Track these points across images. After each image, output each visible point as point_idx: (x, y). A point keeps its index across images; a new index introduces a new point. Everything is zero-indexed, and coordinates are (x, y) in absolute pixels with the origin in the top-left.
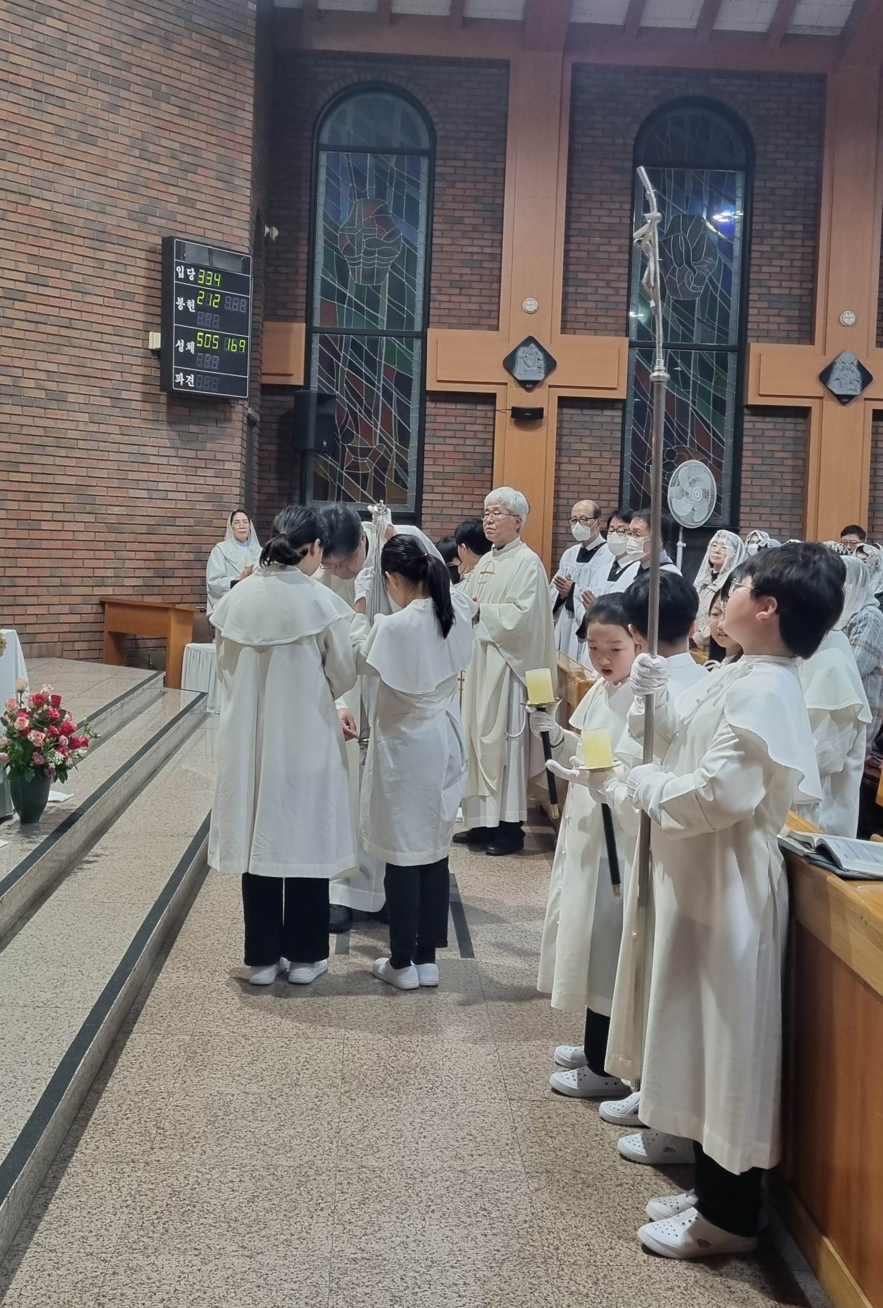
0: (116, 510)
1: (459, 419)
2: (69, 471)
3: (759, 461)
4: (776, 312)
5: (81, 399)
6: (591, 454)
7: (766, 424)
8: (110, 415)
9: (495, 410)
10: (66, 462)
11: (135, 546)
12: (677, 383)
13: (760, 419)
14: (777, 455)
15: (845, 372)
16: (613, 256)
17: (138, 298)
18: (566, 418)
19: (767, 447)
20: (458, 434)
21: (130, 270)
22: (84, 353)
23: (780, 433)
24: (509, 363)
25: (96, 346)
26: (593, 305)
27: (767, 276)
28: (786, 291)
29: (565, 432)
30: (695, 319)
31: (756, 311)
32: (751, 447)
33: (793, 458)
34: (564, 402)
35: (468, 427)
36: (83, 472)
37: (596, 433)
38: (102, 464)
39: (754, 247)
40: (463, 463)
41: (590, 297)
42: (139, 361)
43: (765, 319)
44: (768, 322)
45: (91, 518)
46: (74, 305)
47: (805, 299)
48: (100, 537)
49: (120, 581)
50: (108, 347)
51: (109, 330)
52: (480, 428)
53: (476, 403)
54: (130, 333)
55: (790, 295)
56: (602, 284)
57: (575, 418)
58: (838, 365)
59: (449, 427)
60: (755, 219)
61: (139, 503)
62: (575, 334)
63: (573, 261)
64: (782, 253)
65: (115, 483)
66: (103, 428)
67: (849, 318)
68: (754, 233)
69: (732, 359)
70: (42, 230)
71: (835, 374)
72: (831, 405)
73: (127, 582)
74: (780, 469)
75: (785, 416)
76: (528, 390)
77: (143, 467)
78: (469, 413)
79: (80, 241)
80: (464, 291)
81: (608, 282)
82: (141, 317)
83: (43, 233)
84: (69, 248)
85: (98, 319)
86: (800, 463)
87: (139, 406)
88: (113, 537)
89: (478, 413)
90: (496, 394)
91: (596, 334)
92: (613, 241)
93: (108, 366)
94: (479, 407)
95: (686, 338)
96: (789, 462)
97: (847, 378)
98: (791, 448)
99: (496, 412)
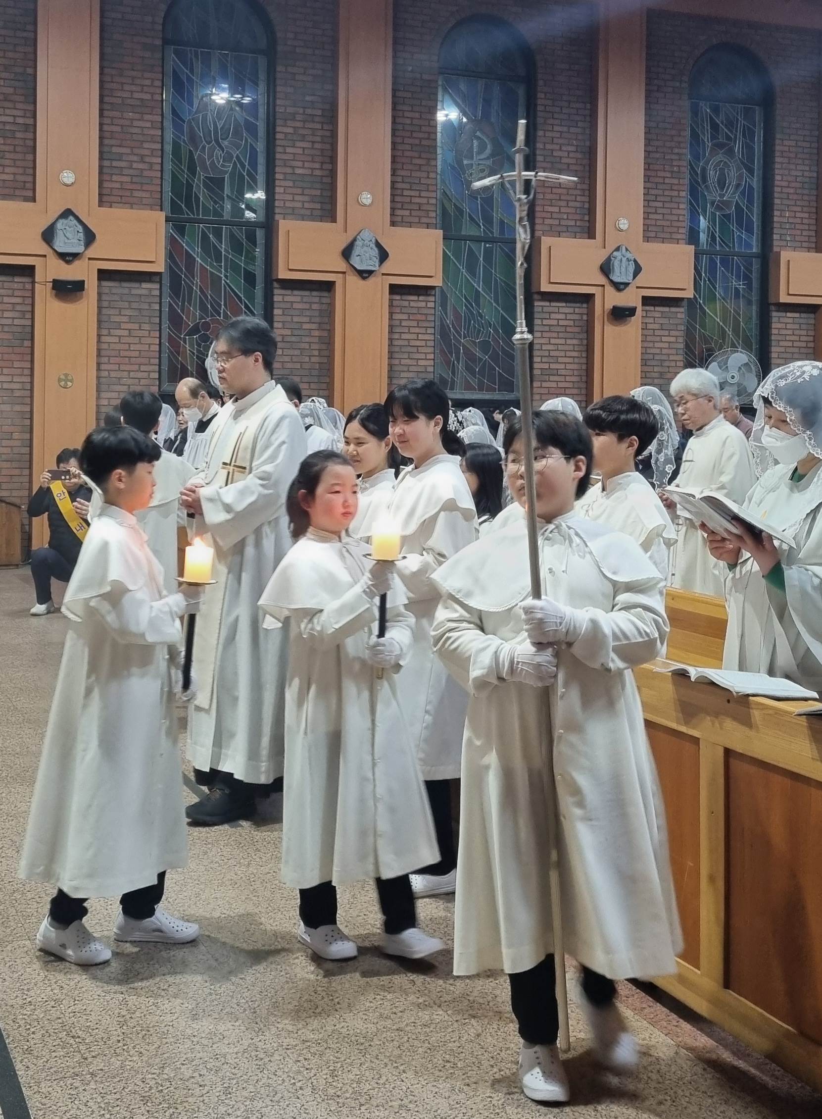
3: (289, 332)
4: (299, 191)
6: (129, 326)
7: (294, 297)
9: (33, 282)
12: (210, 257)
13: (289, 292)
14: (305, 326)
15: (365, 248)
16: (146, 132)
18: (106, 291)
19: (296, 319)
23: (307, 306)
24: (48, 236)
26: (128, 179)
27: (291, 157)
28: (308, 172)
29: (105, 304)
30: (225, 196)
31: (282, 190)
32: (282, 319)
33: (320, 329)
34: (104, 275)
35: (5, 300)
37: (134, 305)
39: (278, 129)
41: (125, 172)
43: (290, 197)
44: (294, 200)
47: (325, 180)
52: (19, 300)
53: (13, 275)
55: (311, 175)
56: (135, 158)
57: (114, 291)
58: (360, 243)
60: (278, 102)
62: (111, 207)
63: (107, 135)
64: (304, 136)
67: (366, 198)
68: (278, 116)
69: (260, 234)
71: (357, 251)
72: (353, 280)
74: (308, 339)
75: (311, 290)
76: (68, 262)
78: (6, 285)
81: (142, 156)
86: (325, 334)
89: (16, 286)
90: (34, 266)
91: (132, 208)
92: (146, 117)
94: (17, 279)
95: (218, 214)
96: (317, 333)
97: (367, 255)
98: (317, 320)
99: (36, 284)
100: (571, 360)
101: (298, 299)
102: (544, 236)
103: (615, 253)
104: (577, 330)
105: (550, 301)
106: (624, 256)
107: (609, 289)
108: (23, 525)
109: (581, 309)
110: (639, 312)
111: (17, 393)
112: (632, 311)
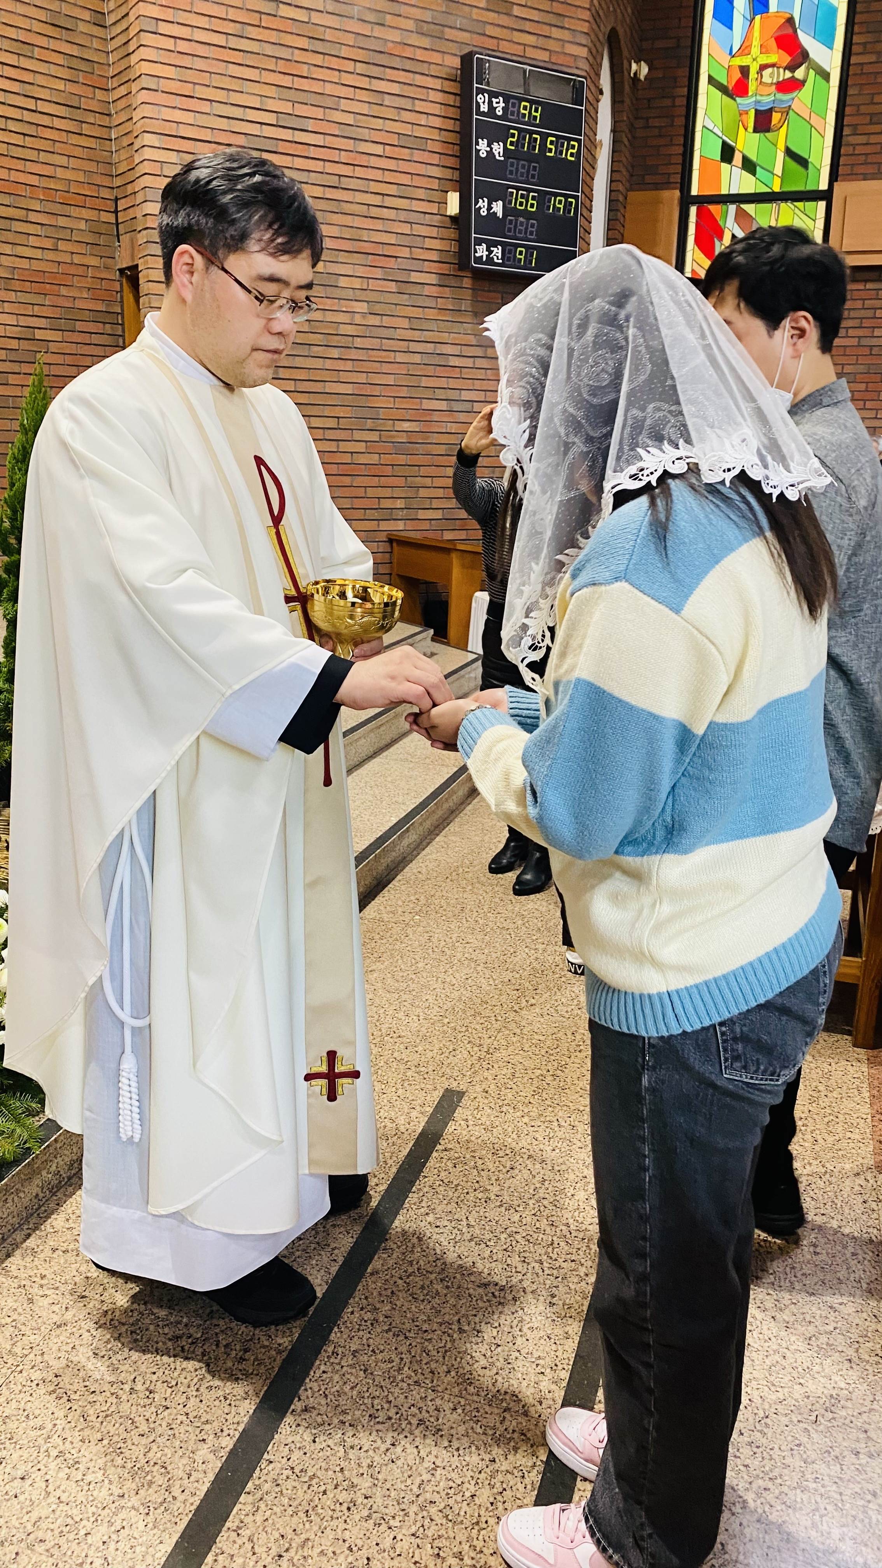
0: (406, 426)
2: (344, 377)
5: (357, 283)
8: (396, 304)
10: (340, 365)
11: (432, 471)
17: (431, 146)
21: (419, 106)
22: (357, 222)
25: (374, 212)
36: (362, 378)
38: (386, 368)
42: (434, 232)
45: (374, 436)
46: (344, 157)
48: (385, 459)
49: (412, 514)
50: (391, 214)
51: (393, 190)
54: (421, 194)
61: (436, 417)
65: (404, 392)
66: (386, 321)
70: (296, 51)
73: (421, 514)
77: (440, 371)
79: (350, 66)
82: (436, 172)
83: (298, 55)
84: (334, 76)
85: (377, 175)
87: (434, 292)
88: (402, 459)
93: (392, 239)
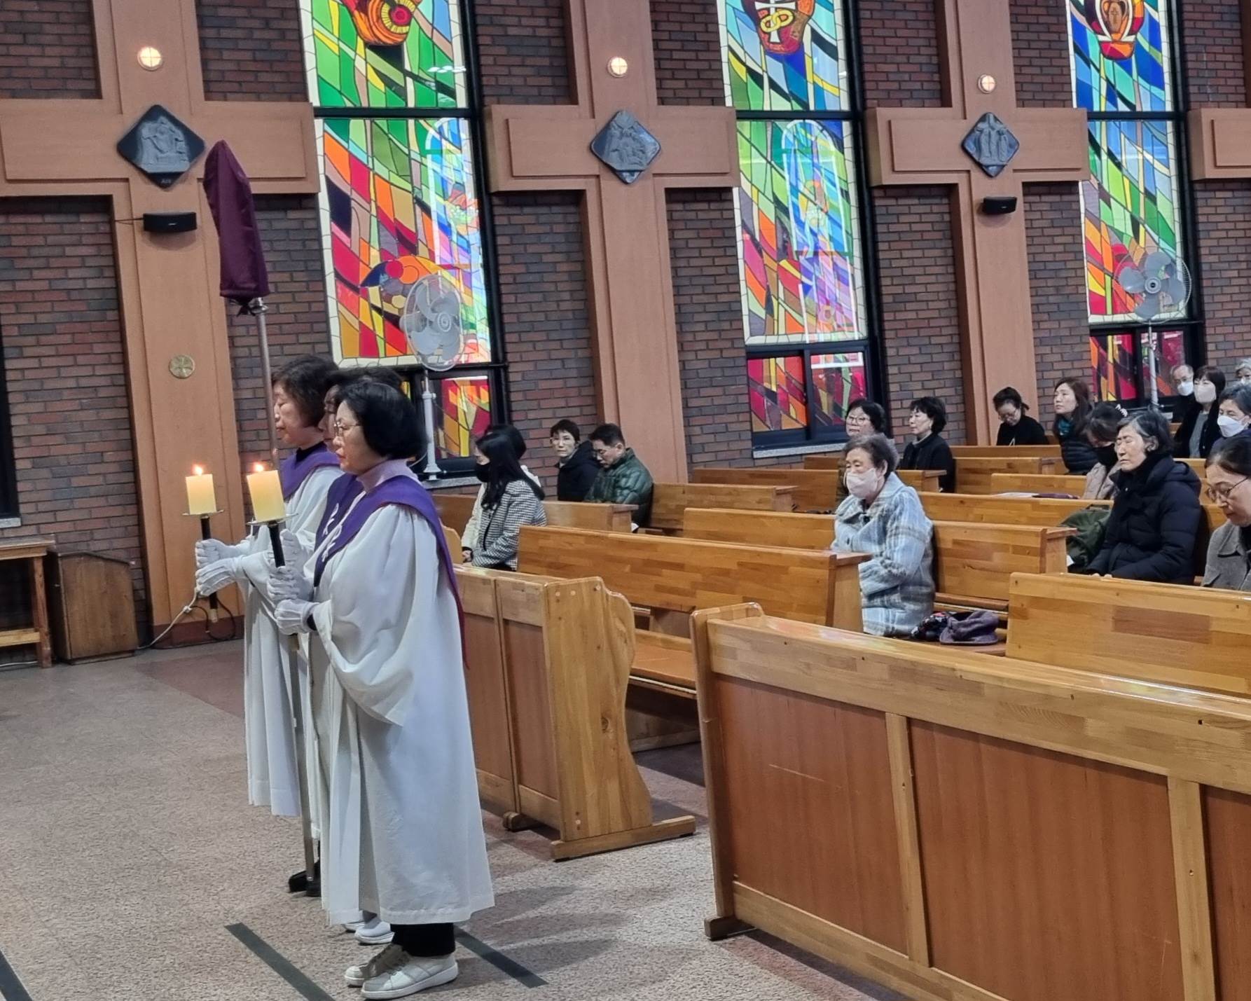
1: (50, 239)
3: (522, 269)
4: (517, 60)
7: (524, 217)
9: (111, 222)
13: (517, 210)
14: (546, 258)
15: (625, 139)
19: (531, 249)
20: (54, 263)
23: (547, 229)
26: (248, 55)
27: (499, 11)
28: (528, 32)
31: (490, 60)
32: (508, 250)
33: (568, 261)
35: (69, 251)
40: (67, 307)
41: (241, 45)
43: (505, 71)
44: (509, 75)
47: (556, 44)
52: (93, 251)
53: (76, 212)
55: (534, 36)
56: (256, 24)
58: (615, 132)
59: (35, 252)
62: (225, 99)
67: (619, 65)
71: (612, 143)
72: (609, 183)
74: (553, 277)
75: (549, 205)
76: (164, 187)
78: (67, 228)
80: (31, 39)
81: (267, 20)
89: (83, 228)
90: (111, 196)
94: (83, 219)
96: (564, 267)
97: (629, 149)
98: (563, 248)
99: (117, 225)
100: (932, 279)
101: (532, 219)
102: (879, 106)
103: (981, 126)
104: (938, 235)
105: (896, 198)
106: (993, 129)
107: (977, 175)
108: (135, 591)
109: (940, 206)
110: (1020, 205)
111: (103, 393)
112: (1010, 205)
